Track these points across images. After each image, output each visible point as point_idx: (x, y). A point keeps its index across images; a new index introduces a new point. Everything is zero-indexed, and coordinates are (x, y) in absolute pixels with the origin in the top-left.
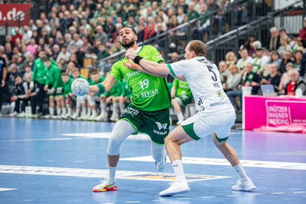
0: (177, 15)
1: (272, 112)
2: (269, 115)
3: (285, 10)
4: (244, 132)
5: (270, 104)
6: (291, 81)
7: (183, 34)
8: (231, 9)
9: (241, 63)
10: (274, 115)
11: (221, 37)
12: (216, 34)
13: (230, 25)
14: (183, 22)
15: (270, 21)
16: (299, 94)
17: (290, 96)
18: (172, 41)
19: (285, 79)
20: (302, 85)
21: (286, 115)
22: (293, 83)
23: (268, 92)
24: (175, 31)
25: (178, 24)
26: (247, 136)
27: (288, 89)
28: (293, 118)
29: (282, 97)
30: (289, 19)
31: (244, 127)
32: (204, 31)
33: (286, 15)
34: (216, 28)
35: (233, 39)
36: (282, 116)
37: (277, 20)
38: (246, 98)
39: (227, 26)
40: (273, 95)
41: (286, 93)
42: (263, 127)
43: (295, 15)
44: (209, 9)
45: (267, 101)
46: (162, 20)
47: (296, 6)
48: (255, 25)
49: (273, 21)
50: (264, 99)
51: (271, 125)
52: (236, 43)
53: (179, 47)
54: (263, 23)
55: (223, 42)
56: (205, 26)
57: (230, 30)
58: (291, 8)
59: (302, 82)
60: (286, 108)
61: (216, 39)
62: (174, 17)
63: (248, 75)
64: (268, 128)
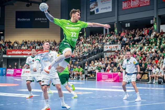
0: (80, 52)
1: (103, 76)
2: (103, 77)
3: (107, 51)
4: (96, 82)
5: (103, 74)
6: (108, 69)
7: (81, 57)
8: (93, 51)
9: (96, 64)
10: (104, 77)
11: (91, 58)
12: (89, 57)
13: (93, 55)
14: (81, 54)
15: (103, 54)
16: (110, 72)
17: (108, 72)
18: (78, 59)
19: (107, 68)
20: (111, 70)
21: (107, 77)
22: (109, 69)
23: (102, 71)
24: (79, 56)
25: (80, 55)
26: (97, 82)
27: (108, 71)
28: (109, 78)
29: (106, 73)
30: (107, 53)
31: (96, 80)
32: (86, 56)
33: (107, 52)
34: (90, 55)
35: (94, 58)
36: (106, 77)
37: (105, 54)
38: (97, 73)
39: (92, 55)
40: (104, 72)
41: (107, 72)
42: (101, 80)
43: (109, 52)
44: (88, 51)
45: (102, 74)
46: (76, 53)
47: (109, 50)
48: (99, 55)
49: (104, 54)
50: (101, 73)
51: (103, 80)
52: (95, 59)
53: (80, 60)
54: (101, 54)
55: (91, 59)
56: (87, 55)
57: (93, 56)
58: (108, 51)
59: (111, 69)
60: (107, 76)
61: (89, 58)
62: (79, 53)
63: (97, 67)
64: (102, 80)
